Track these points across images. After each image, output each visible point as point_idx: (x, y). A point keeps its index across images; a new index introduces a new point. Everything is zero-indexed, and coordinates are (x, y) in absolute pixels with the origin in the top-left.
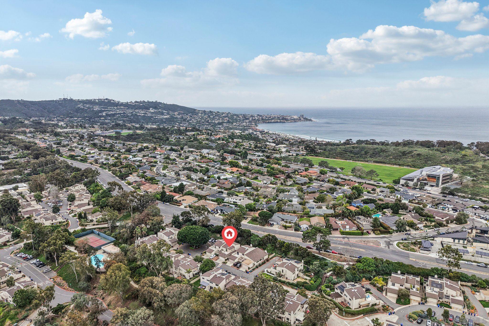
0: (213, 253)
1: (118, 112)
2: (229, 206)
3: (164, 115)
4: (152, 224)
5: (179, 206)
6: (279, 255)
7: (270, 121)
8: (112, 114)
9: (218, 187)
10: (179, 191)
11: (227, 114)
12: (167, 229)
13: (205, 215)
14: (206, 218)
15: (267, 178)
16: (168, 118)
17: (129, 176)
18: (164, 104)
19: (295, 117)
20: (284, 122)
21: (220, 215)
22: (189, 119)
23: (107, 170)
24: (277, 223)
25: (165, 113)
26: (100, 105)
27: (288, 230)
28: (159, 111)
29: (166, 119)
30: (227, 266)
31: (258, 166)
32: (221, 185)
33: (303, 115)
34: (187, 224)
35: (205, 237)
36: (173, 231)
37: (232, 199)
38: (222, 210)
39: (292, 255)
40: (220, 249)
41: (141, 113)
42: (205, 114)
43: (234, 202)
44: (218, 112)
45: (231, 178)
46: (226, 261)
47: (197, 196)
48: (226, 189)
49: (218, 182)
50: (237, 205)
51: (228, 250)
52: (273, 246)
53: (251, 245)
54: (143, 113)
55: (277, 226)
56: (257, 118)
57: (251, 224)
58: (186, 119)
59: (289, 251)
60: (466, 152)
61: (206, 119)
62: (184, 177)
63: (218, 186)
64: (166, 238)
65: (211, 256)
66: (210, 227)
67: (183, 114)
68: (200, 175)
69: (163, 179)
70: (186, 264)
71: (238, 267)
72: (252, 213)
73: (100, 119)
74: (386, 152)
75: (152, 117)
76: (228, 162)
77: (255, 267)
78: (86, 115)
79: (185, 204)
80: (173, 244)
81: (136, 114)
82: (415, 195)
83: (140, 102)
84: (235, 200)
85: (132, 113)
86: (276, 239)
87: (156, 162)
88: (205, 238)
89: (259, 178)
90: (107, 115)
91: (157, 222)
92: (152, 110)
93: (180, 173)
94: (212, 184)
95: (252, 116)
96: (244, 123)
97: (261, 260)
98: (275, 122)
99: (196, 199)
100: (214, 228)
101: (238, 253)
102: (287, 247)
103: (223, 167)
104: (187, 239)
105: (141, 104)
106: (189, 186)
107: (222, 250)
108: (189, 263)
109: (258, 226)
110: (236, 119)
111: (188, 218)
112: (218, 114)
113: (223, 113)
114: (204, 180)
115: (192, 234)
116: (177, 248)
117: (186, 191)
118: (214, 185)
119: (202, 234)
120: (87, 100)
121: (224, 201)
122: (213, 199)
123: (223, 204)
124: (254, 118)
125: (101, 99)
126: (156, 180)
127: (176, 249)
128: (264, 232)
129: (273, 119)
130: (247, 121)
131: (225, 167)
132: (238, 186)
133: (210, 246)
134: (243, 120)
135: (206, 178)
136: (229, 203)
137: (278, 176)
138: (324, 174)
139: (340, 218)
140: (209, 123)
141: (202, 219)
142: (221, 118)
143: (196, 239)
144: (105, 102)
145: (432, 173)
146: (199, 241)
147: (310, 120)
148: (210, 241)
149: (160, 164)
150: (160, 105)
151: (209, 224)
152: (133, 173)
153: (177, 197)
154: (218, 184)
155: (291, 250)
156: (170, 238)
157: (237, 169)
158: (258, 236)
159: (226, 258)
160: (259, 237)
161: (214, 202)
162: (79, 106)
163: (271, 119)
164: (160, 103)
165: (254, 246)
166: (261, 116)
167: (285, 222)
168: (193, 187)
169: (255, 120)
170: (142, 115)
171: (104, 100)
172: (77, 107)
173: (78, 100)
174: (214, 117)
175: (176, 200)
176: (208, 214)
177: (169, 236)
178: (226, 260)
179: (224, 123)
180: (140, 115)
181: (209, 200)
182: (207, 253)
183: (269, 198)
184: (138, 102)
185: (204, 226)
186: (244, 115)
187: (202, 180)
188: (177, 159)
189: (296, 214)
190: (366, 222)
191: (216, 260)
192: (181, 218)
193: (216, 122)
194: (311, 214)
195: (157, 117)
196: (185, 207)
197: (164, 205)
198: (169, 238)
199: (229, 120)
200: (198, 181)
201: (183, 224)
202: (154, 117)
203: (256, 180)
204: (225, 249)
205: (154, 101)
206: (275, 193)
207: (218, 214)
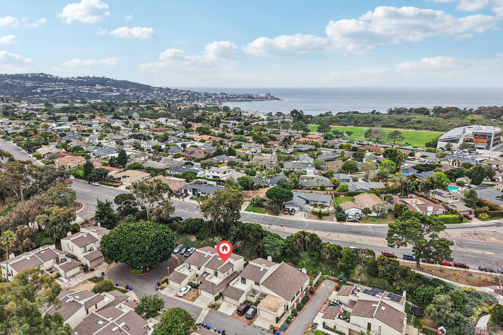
0: (186, 281)
1: (56, 89)
2: (206, 183)
3: (114, 92)
4: (48, 221)
5: (117, 186)
6: (332, 275)
7: (235, 99)
8: (49, 91)
9: (183, 158)
10: (119, 163)
11: (187, 91)
12: (82, 230)
13: (163, 199)
14: (166, 204)
15: (256, 146)
16: (119, 96)
17: (41, 147)
18: (113, 80)
19: (262, 95)
20: (250, 101)
21: (192, 198)
22: (142, 96)
23: (11, 142)
24: (301, 208)
25: (114, 90)
26: (33, 81)
27: (325, 220)
28: (108, 88)
29: (115, 96)
30: (222, 314)
31: (236, 133)
32: (188, 155)
33: (270, 94)
34: (127, 218)
35: (165, 245)
36: (95, 235)
37: (211, 172)
38: (194, 190)
39: (363, 275)
40: (200, 273)
41: (85, 89)
42: (161, 92)
43: (214, 177)
44: (177, 90)
45: (203, 147)
46: (218, 302)
47: (149, 170)
48: (198, 161)
49: (184, 151)
50: (220, 181)
51: (219, 274)
52: (313, 256)
53: (270, 258)
54: (88, 90)
55: (303, 213)
56: (220, 96)
57: (252, 213)
58: (139, 96)
59: (353, 267)
60: (472, 117)
61: (163, 96)
62: (129, 147)
63: (183, 156)
64: (78, 252)
65: (180, 291)
66: (175, 222)
67: (136, 91)
68: (155, 143)
69: (96, 148)
70: (114, 330)
71: (248, 319)
72: (250, 193)
73: (34, 97)
74: (380, 120)
75: (98, 94)
76: (195, 129)
77: (289, 314)
78: (15, 92)
79: (127, 183)
80: (95, 263)
81: (79, 91)
82: (476, 159)
83: (84, 78)
84: (215, 174)
85: (73, 90)
86: (319, 241)
87: (91, 131)
88: (165, 249)
89: (243, 145)
90: (42, 91)
91: (59, 218)
92: (98, 87)
93: (124, 141)
94: (174, 154)
95: (215, 94)
96: (207, 101)
97: (299, 292)
98: (241, 101)
99: (147, 175)
100: (183, 224)
101: (244, 280)
102: (348, 259)
103: (188, 135)
104: (121, 253)
105: (85, 80)
106: (136, 156)
107: (205, 273)
108: (120, 326)
109: (267, 215)
110: (197, 97)
111: (130, 207)
112: (176, 92)
113: (182, 91)
114: (160, 150)
115: (134, 242)
116: (103, 274)
117: (130, 164)
118: (177, 155)
119: (157, 241)
120: (17, 75)
121: (197, 176)
122: (177, 173)
123: (195, 181)
124: (217, 96)
125: (35, 74)
126: (83, 150)
127: (99, 276)
128: (282, 226)
129: (238, 97)
130: (210, 99)
131: (191, 135)
132: (215, 155)
133: (177, 265)
134: (205, 98)
135: (163, 146)
136: (206, 179)
137: (269, 143)
138: (330, 140)
139: (400, 194)
140: (166, 100)
141: (158, 207)
142: (180, 95)
143: (143, 253)
144: (40, 77)
145: (478, 131)
146: (152, 256)
147: (278, 99)
148: (176, 251)
149: (97, 133)
150: (108, 82)
151: (172, 216)
152: (50, 143)
153: (114, 173)
154: (184, 154)
155: (358, 263)
156: (88, 250)
157: (209, 136)
158: (279, 237)
159: (218, 294)
160: (282, 239)
161: (180, 177)
162: (6, 81)
163: (236, 98)
164: (109, 79)
165: (276, 260)
166: (225, 94)
167: (312, 205)
168: (143, 159)
169: (218, 98)
170: (87, 92)
171: (39, 74)
172: (4, 82)
173: (6, 74)
174: (171, 95)
175: (111, 177)
176: (169, 197)
177: (85, 247)
178: (216, 299)
179: (184, 100)
180: (84, 92)
181: (171, 175)
182: (171, 282)
183: (268, 170)
184: (81, 78)
185: (161, 221)
186: (206, 93)
187: (158, 149)
188: (122, 128)
189: (325, 192)
190: (452, 198)
191: (194, 299)
192: (115, 207)
193: (174, 99)
194: (351, 189)
195: (104, 94)
196: (127, 188)
197: (90, 185)
198: (85, 251)
199: (189, 98)
200: (152, 150)
201: (119, 219)
202: (101, 94)
203: (240, 149)
204: (212, 272)
205: (101, 77)
206: (277, 162)
207: (188, 198)
